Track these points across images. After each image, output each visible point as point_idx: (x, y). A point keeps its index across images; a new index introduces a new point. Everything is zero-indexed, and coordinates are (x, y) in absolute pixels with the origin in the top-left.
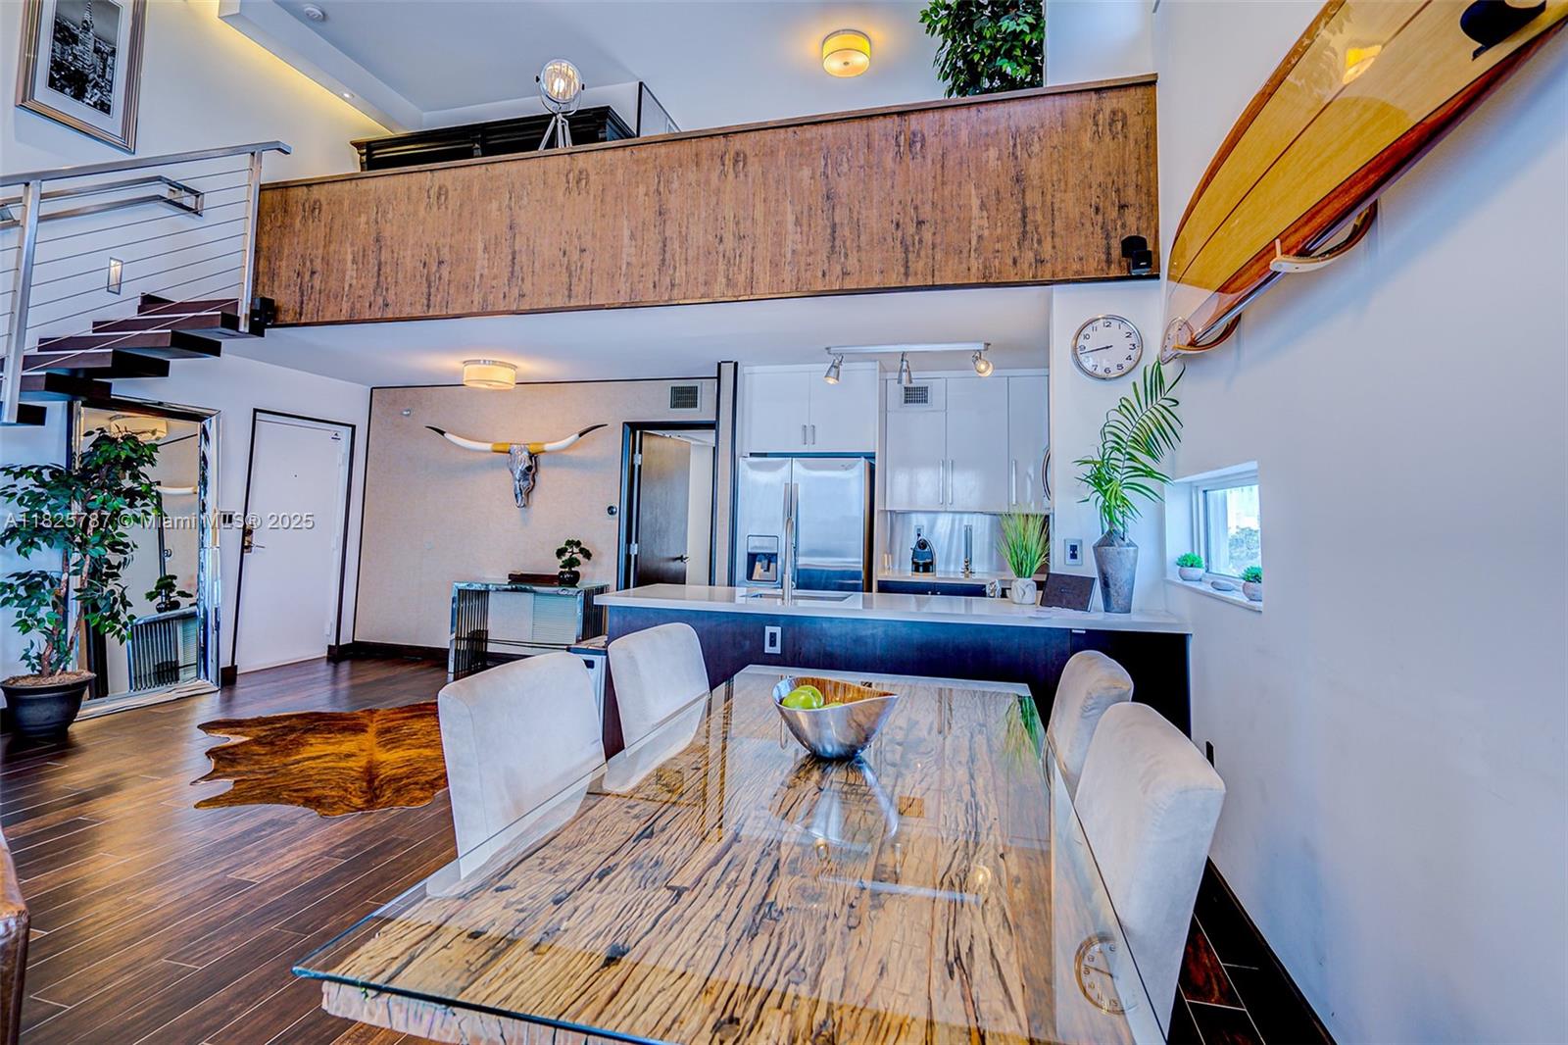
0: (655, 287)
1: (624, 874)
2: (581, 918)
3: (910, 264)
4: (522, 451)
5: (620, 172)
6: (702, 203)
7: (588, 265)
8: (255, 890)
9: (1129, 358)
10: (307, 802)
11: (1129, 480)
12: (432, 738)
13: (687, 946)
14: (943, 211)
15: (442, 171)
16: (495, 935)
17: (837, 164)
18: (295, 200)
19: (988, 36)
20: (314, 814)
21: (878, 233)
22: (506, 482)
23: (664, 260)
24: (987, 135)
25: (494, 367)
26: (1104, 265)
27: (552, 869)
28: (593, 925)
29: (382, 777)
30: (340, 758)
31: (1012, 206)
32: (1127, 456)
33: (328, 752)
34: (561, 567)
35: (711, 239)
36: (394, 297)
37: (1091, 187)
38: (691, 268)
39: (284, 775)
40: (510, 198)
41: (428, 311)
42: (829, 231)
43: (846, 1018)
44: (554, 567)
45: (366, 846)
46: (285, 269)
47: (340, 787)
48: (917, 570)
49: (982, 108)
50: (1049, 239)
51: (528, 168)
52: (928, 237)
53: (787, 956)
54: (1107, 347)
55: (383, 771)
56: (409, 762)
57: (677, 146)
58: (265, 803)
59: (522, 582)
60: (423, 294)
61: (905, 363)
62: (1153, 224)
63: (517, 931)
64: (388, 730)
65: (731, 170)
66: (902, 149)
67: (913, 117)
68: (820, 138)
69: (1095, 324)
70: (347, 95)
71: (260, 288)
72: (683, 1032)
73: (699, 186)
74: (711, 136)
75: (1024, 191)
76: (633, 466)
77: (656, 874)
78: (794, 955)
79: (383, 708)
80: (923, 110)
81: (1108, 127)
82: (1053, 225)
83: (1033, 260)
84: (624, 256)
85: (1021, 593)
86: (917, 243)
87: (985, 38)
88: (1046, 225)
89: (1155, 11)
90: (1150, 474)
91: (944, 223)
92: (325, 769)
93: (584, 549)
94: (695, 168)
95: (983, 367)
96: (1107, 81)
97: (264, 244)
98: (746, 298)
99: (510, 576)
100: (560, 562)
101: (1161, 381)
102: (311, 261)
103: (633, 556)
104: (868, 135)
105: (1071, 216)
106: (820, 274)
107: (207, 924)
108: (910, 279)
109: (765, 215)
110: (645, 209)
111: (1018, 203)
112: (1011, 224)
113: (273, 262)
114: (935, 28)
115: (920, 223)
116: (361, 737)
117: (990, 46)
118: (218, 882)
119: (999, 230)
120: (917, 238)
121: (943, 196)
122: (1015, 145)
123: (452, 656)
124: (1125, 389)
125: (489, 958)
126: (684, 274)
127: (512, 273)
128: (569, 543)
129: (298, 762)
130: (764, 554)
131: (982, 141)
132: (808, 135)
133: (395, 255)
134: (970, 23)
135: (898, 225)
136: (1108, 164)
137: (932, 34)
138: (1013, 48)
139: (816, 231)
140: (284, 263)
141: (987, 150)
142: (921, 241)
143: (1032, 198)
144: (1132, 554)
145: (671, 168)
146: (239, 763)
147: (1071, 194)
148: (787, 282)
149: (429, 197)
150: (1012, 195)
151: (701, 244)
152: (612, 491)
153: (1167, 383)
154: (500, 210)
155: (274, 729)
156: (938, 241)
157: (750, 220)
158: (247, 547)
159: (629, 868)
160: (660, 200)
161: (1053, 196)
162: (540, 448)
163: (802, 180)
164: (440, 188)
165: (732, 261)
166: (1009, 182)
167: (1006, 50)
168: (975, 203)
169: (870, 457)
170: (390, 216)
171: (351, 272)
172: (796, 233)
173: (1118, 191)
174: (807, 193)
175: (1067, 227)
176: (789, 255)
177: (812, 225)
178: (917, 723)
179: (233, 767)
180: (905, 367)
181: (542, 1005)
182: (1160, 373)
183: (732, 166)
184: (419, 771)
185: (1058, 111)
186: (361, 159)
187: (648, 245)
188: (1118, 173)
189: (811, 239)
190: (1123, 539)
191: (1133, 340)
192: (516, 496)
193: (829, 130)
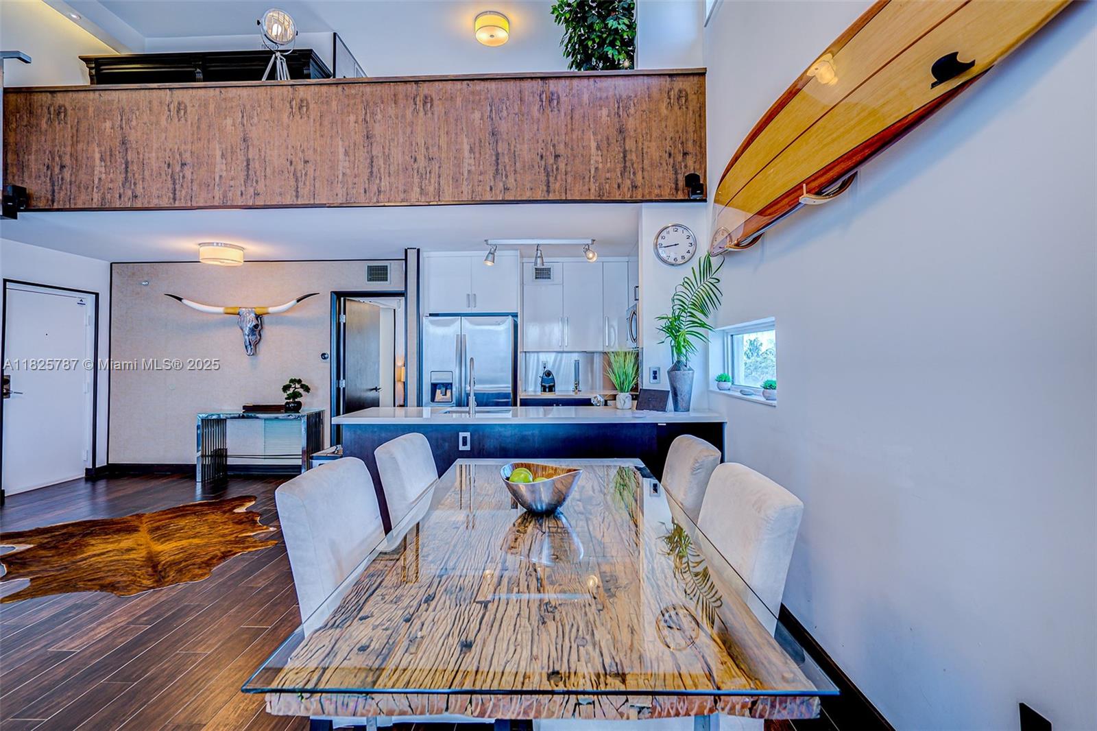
0: (365, 192)
1: (443, 598)
2: (429, 628)
3: (550, 184)
4: (249, 313)
5: (334, 103)
6: (400, 132)
7: (311, 172)
8: (77, 657)
9: (688, 252)
10: (103, 588)
11: (689, 329)
12: (197, 530)
13: (508, 634)
14: (572, 150)
15: (181, 90)
16: (377, 647)
17: (499, 111)
18: (39, 104)
19: (597, 29)
20: (111, 597)
21: (528, 162)
22: (236, 337)
23: (371, 172)
24: (601, 98)
25: (226, 248)
26: (674, 191)
27: (392, 601)
28: (441, 631)
29: (163, 562)
30: (122, 552)
31: (616, 148)
32: (689, 314)
33: (110, 549)
34: (286, 399)
35: (408, 159)
36: (142, 191)
37: (666, 140)
38: (393, 179)
39: (75, 570)
40: (243, 117)
41: (175, 203)
42: (494, 158)
43: (623, 660)
44: (281, 399)
45: (164, 613)
46: (34, 162)
47: (129, 573)
48: (544, 391)
49: (598, 80)
50: (640, 172)
51: (257, 94)
52: (562, 166)
53: (570, 631)
54: (676, 245)
55: (163, 558)
56: (183, 549)
57: (379, 87)
58: (64, 592)
59: (251, 411)
60: (168, 189)
61: (539, 252)
62: (703, 166)
63: (391, 641)
64: (158, 528)
65: (421, 109)
66: (544, 103)
67: (552, 82)
68: (486, 91)
69: (668, 230)
70: (74, 16)
71: (10, 178)
72: (533, 683)
73: (397, 118)
74: (406, 82)
75: (624, 139)
76: (339, 324)
77: (464, 595)
78: (574, 630)
79: (148, 512)
80: (558, 77)
81: (676, 101)
82: (643, 163)
83: (630, 186)
84: (340, 168)
85: (623, 402)
86: (555, 170)
87: (595, 30)
88: (638, 163)
89: (705, 26)
90: (703, 325)
91: (573, 158)
92: (111, 561)
93: (304, 385)
94: (393, 105)
95: (591, 255)
96: (676, 70)
97: (11, 140)
98: (436, 203)
99: (244, 407)
100: (285, 395)
101: (710, 266)
102: (60, 157)
103: (342, 388)
104: (521, 92)
105: (654, 158)
106: (488, 189)
107: (40, 688)
108: (550, 195)
109: (447, 144)
110: (356, 133)
111: (621, 147)
112: (616, 161)
113: (21, 155)
114: (561, 19)
115: (557, 156)
116: (135, 535)
117: (599, 37)
118: (42, 655)
119: (609, 164)
120: (555, 167)
121: (572, 138)
122: (619, 107)
123: (199, 469)
124: (686, 272)
125: (381, 661)
126: (388, 184)
127: (248, 175)
128: (293, 381)
129: (85, 559)
130: (443, 384)
131: (598, 103)
132: (478, 88)
133: (141, 156)
134: (584, 19)
135: (542, 157)
136: (677, 124)
137: (559, 23)
138: (615, 40)
139: (485, 158)
140: (33, 157)
141: (601, 109)
142: (557, 169)
143: (630, 144)
144: (691, 375)
145: (375, 104)
146: (31, 566)
147: (654, 144)
148: (465, 193)
149: (169, 111)
150: (617, 141)
151: (400, 162)
152: (323, 340)
153: (714, 268)
154: (234, 125)
155: (55, 536)
156: (569, 169)
157: (437, 146)
158: (6, 394)
159: (445, 594)
160: (367, 127)
161: (642, 144)
162: (264, 311)
163: (474, 120)
164: (179, 104)
165: (424, 177)
166: (615, 132)
167: (610, 41)
168: (593, 145)
169: (515, 315)
170: (134, 123)
171: (99, 168)
172: (471, 158)
173: (682, 143)
174: (477, 130)
175: (652, 165)
176: (466, 174)
177: (482, 153)
178: (583, 487)
179: (24, 568)
180: (539, 255)
181: (434, 683)
182: (710, 261)
183: (422, 106)
184: (193, 556)
185: (646, 87)
186: (90, 73)
187: (359, 161)
188: (683, 131)
189: (481, 163)
190: (686, 366)
191: (691, 240)
192: (246, 347)
193: (493, 86)
